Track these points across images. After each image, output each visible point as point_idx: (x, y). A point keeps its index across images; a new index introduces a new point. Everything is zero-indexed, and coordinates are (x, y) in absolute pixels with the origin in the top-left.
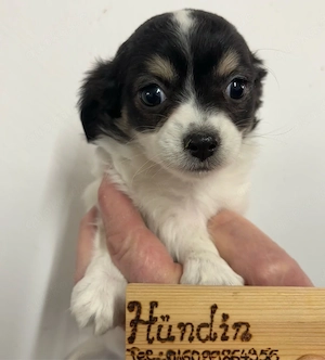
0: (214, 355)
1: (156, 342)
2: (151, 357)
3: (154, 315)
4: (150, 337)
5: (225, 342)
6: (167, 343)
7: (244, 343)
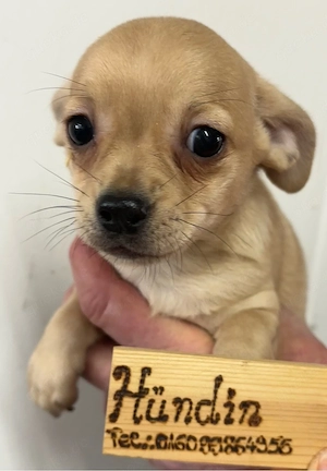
0: (215, 443)
1: (144, 422)
2: (136, 441)
3: (145, 386)
4: (138, 415)
5: (230, 427)
6: (158, 424)
7: (252, 428)
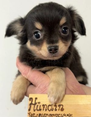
0: (53, 116)
1: (36, 111)
2: (34, 116)
3: (36, 102)
4: (35, 109)
5: (56, 111)
6: (39, 111)
7: (62, 112)
